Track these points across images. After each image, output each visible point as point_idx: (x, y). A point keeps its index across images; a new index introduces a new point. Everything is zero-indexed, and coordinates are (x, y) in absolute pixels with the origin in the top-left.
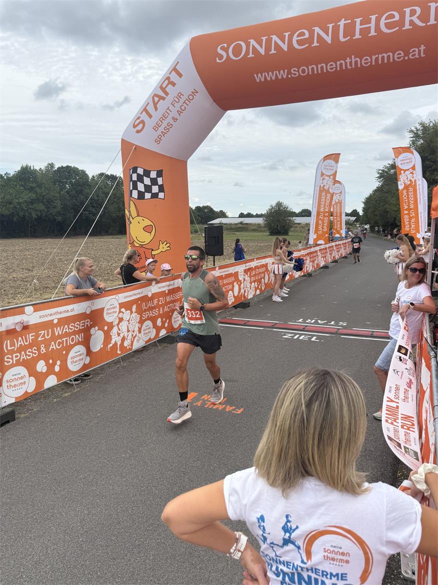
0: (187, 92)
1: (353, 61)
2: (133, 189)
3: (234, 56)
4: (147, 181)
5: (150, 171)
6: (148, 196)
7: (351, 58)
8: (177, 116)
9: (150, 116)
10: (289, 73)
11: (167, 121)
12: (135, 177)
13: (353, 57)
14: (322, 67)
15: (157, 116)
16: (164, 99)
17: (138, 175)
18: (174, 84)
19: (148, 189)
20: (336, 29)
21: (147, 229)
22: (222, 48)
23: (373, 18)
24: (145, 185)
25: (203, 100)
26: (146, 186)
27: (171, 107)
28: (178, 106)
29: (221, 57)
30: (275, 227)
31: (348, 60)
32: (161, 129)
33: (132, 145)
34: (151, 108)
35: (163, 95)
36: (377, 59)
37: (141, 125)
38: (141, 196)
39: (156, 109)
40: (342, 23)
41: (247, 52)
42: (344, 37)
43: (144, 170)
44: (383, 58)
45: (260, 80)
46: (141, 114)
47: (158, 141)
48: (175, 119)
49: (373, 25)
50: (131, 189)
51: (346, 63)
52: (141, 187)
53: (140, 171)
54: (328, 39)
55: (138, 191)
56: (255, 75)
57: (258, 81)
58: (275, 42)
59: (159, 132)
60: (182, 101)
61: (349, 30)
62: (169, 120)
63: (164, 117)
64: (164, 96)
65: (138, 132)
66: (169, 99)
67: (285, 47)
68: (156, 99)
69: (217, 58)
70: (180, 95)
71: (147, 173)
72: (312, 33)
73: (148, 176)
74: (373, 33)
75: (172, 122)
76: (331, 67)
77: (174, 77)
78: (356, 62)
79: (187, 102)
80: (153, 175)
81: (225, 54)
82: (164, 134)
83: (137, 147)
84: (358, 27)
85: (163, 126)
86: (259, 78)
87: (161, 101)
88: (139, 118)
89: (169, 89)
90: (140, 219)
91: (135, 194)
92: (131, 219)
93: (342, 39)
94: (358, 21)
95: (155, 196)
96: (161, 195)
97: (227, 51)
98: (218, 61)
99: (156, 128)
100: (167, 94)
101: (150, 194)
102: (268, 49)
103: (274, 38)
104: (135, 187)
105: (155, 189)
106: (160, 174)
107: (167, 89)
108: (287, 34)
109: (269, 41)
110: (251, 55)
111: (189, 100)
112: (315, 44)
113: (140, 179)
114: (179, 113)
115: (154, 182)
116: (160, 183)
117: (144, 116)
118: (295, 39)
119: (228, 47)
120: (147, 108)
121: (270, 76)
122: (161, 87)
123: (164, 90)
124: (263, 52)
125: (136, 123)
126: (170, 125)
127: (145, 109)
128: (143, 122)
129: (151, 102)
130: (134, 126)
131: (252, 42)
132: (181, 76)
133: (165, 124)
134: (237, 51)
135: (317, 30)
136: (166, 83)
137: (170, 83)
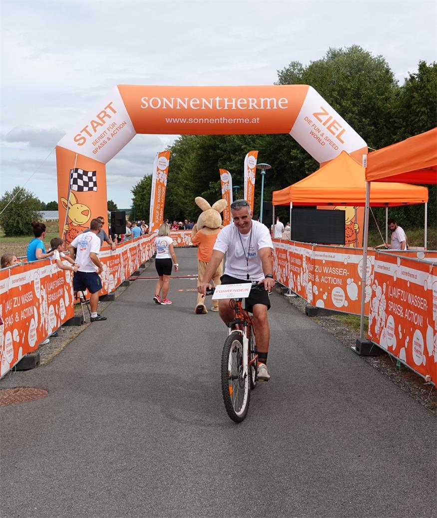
0: (119, 123)
3: (153, 105)
4: (85, 179)
5: (88, 172)
6: (86, 189)
8: (110, 137)
9: (90, 135)
10: (187, 120)
11: (103, 139)
12: (75, 175)
13: (224, 118)
14: (207, 120)
15: (95, 136)
16: (102, 125)
17: (79, 175)
18: (110, 117)
19: (86, 184)
20: (215, 102)
21: (84, 213)
22: (145, 100)
23: (234, 100)
24: (84, 182)
25: (129, 128)
27: (107, 131)
28: (112, 131)
29: (144, 105)
30: (15, 225)
32: (98, 144)
33: (76, 153)
34: (90, 129)
36: (236, 121)
37: (82, 141)
38: (80, 189)
39: (95, 131)
40: (218, 99)
41: (162, 105)
42: (219, 107)
43: (84, 171)
44: (239, 120)
45: (169, 122)
46: (81, 132)
47: (95, 152)
48: (109, 139)
49: (234, 103)
50: (72, 183)
51: (220, 120)
52: (80, 183)
53: (80, 172)
54: (211, 106)
55: (78, 186)
56: (166, 119)
57: (168, 122)
58: (179, 102)
59: (97, 146)
60: (115, 128)
61: (222, 103)
62: (105, 139)
63: (101, 137)
64: (102, 123)
65: (79, 144)
66: (106, 126)
67: (186, 106)
68: (95, 125)
69: (142, 106)
70: (114, 124)
71: (85, 173)
72: (201, 101)
73: (86, 175)
74: (234, 108)
75: (107, 140)
76: (211, 121)
77: (109, 111)
78: (225, 120)
79: (118, 129)
80: (90, 174)
81: (147, 103)
82: (100, 147)
83: (78, 154)
84: (226, 103)
85: (100, 143)
86: (169, 120)
87: (99, 126)
88: (79, 135)
89: (106, 119)
90: (79, 205)
91: (75, 187)
92: (69, 205)
93: (218, 108)
94: (226, 100)
95: (91, 189)
96: (95, 189)
97: (148, 102)
98: (142, 107)
99: (94, 143)
100: (104, 122)
101: (88, 188)
102: (175, 105)
103: (179, 100)
104: (75, 182)
105: (91, 184)
106: (94, 174)
107: (104, 119)
108: (186, 99)
109: (175, 101)
110: (164, 107)
111: (120, 128)
112: (203, 108)
113: (80, 176)
114: (112, 135)
115: (90, 179)
116: (94, 180)
117: (84, 134)
118: (191, 103)
119: (149, 99)
120: (87, 129)
121: (176, 121)
122: (98, 116)
123: (101, 119)
124: (172, 106)
125: (77, 138)
126: (105, 142)
127: (85, 130)
128: (84, 138)
129: (90, 125)
130: (76, 140)
131: (165, 100)
132: (115, 112)
133: (101, 141)
134: (155, 103)
135: (204, 100)
136: (103, 114)
137: (106, 115)
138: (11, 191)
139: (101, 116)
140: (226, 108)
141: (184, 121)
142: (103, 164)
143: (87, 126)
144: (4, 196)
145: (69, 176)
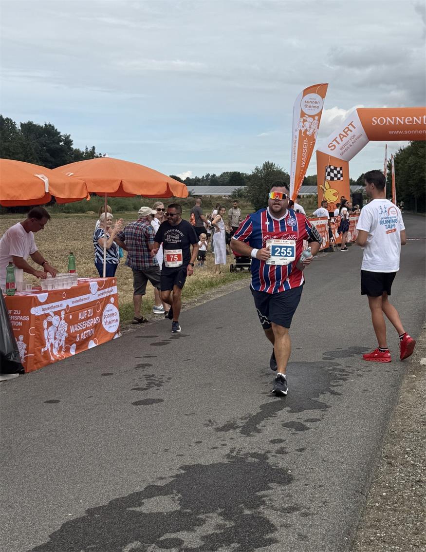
0: (357, 135)
2: (328, 175)
3: (380, 123)
4: (335, 172)
6: (336, 179)
8: (352, 144)
9: (339, 144)
10: (404, 132)
11: (347, 146)
12: (329, 170)
14: (417, 132)
15: (342, 144)
16: (346, 137)
17: (331, 169)
18: (351, 131)
19: (336, 176)
20: (422, 119)
21: (335, 195)
22: (375, 119)
25: (364, 138)
26: (335, 174)
27: (350, 141)
28: (353, 140)
29: (374, 123)
33: (329, 156)
34: (338, 140)
35: (345, 135)
37: (333, 148)
38: (332, 179)
39: (342, 141)
40: (425, 117)
41: (386, 122)
43: (334, 167)
46: (333, 141)
47: (342, 154)
48: (351, 146)
50: (326, 175)
52: (332, 175)
53: (332, 167)
54: (420, 122)
55: (331, 177)
59: (343, 151)
60: (355, 138)
62: (348, 145)
63: (346, 144)
65: (331, 150)
66: (349, 137)
67: (402, 123)
68: (342, 136)
70: (354, 136)
71: (335, 168)
72: (413, 119)
73: (336, 170)
76: (420, 132)
77: (351, 127)
80: (338, 169)
81: (376, 121)
82: (345, 151)
83: (331, 156)
85: (345, 149)
86: (390, 132)
87: (344, 137)
88: (332, 143)
89: (349, 132)
90: (331, 190)
91: (329, 178)
92: (325, 189)
93: (424, 123)
95: (339, 179)
96: (342, 179)
99: (341, 149)
100: (348, 135)
102: (395, 122)
103: (398, 119)
104: (329, 174)
105: (339, 176)
106: (341, 169)
107: (348, 133)
108: (403, 118)
109: (395, 119)
110: (388, 124)
111: (358, 138)
112: (415, 123)
113: (332, 171)
115: (339, 172)
116: (341, 173)
117: (334, 143)
118: (406, 120)
119: (378, 119)
120: (337, 139)
121: (396, 132)
122: (344, 131)
123: (346, 133)
124: (393, 123)
125: (330, 146)
126: (348, 148)
127: (335, 140)
128: (335, 146)
129: (338, 137)
130: (329, 147)
131: (388, 119)
132: (355, 128)
133: (346, 147)
134: (382, 121)
135: (415, 118)
136: (347, 129)
137: (349, 130)
138: (260, 167)
139: (346, 130)
141: (401, 132)
142: (347, 162)
143: (337, 138)
144: (254, 171)
145: (325, 171)
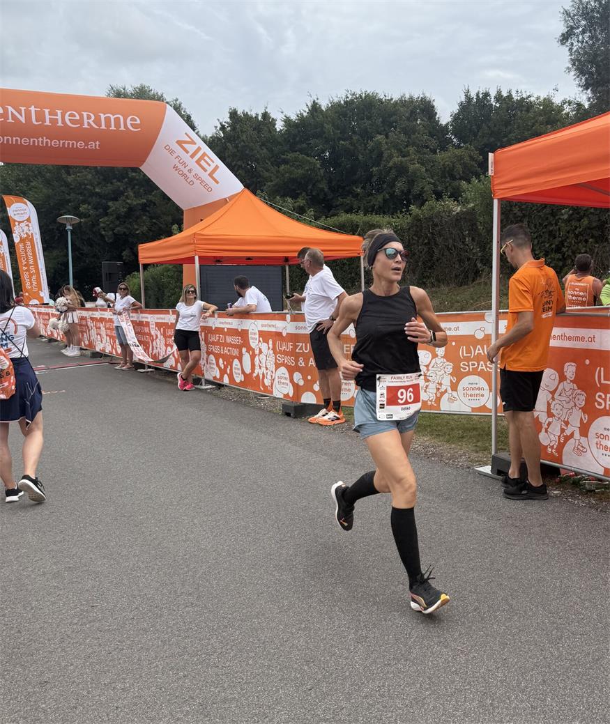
1: (45, 141)
7: (43, 138)
13: (45, 138)
14: (17, 140)
20: (28, 113)
23: (59, 112)
31: (40, 139)
36: (64, 144)
40: (33, 109)
42: (37, 121)
44: (69, 144)
49: (59, 117)
51: (38, 141)
54: (23, 120)
74: (60, 124)
78: (47, 142)
84: (47, 117)
93: (34, 122)
94: (47, 111)
112: (10, 120)
135: (10, 109)
140: (48, 123)
